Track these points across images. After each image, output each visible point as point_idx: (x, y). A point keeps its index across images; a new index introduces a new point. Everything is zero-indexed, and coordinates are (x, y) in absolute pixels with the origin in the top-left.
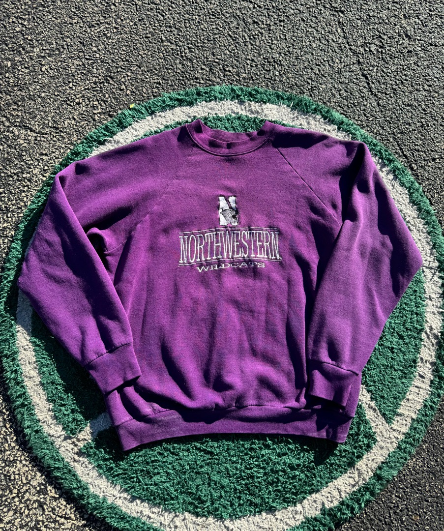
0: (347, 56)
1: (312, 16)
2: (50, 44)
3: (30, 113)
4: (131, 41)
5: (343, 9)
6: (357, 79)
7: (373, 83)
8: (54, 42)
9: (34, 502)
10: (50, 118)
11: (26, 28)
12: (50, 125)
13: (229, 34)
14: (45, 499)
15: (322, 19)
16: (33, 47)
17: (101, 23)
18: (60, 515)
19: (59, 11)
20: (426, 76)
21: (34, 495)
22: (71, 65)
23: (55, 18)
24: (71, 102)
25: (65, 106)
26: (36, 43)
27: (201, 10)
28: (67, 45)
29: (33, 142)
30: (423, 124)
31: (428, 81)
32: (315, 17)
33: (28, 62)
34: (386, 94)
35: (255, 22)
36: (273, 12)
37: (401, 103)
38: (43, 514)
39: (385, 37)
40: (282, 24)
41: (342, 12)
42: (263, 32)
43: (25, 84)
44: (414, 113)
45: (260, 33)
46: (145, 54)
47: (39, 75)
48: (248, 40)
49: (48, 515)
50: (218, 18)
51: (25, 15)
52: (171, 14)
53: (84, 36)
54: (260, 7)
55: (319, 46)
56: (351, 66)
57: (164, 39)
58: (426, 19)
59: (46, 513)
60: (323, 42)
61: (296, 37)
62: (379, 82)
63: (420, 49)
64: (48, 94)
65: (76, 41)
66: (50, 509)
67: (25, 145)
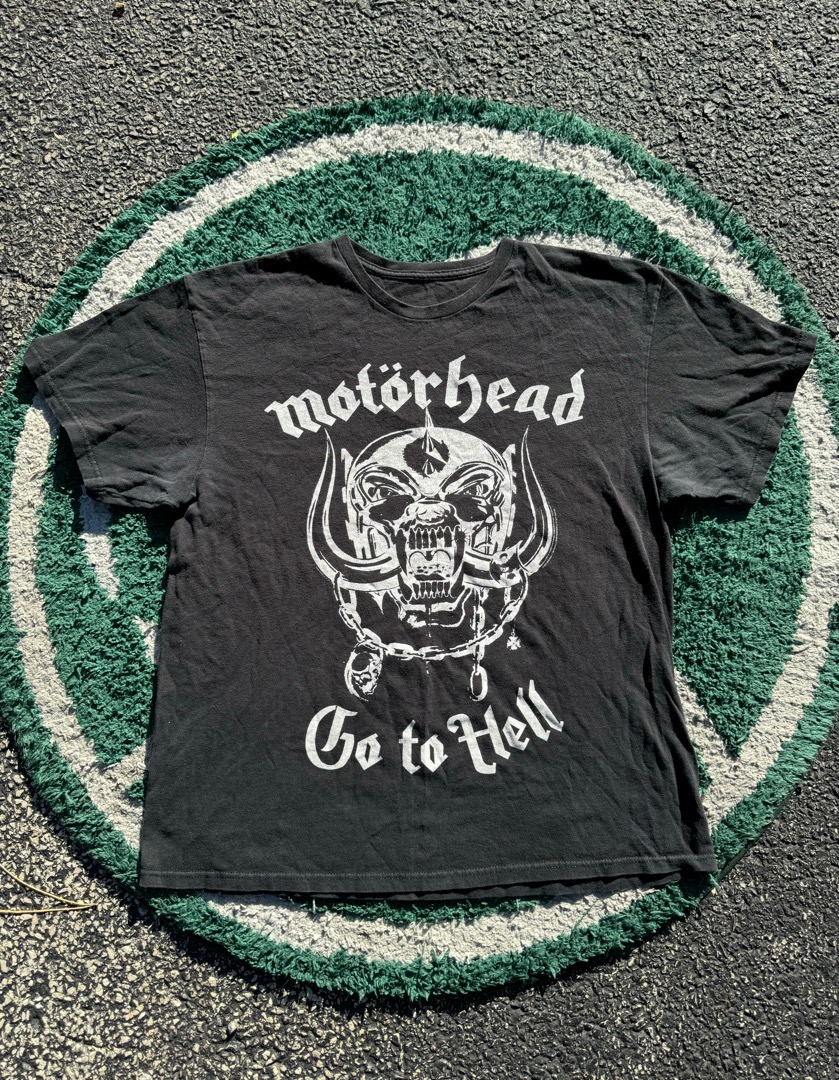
0: (655, 126)
1: (587, 47)
2: (62, 108)
3: (21, 246)
4: (222, 101)
5: (648, 31)
7: (709, 180)
8: (68, 104)
9: (22, 1010)
10: (59, 255)
11: (15, 77)
12: (61, 268)
13: (417, 85)
14: (44, 1004)
15: (605, 51)
16: (28, 116)
17: (162, 65)
18: (74, 1035)
19: (80, 43)
20: (818, 165)
21: (24, 996)
22: (101, 149)
23: (71, 56)
24: (101, 223)
25: (90, 231)
26: (33, 108)
27: (361, 36)
28: (96, 111)
29: (26, 302)
30: (811, 264)
32: (593, 48)
33: (18, 145)
35: (469, 60)
36: (508, 40)
37: (765, 221)
38: (41, 1032)
39: (734, 87)
40: (524, 62)
41: (647, 37)
42: (486, 79)
43: (12, 188)
44: (792, 240)
45: (480, 82)
46: (249, 126)
47: (40, 169)
49: (49, 1035)
50: (396, 53)
51: (14, 51)
52: (302, 45)
53: (127, 92)
54: (479, 29)
55: (600, 106)
56: (664, 147)
57: (287, 95)
58: (819, 49)
59: (47, 1032)
60: (607, 98)
61: (552, 89)
62: (721, 177)
63: (806, 110)
64: (55, 207)
65: (113, 101)
66: (55, 1025)
67: (12, 307)
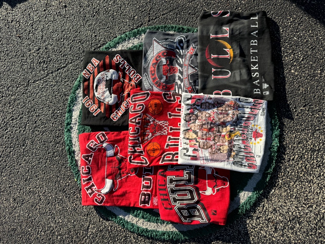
0: (49, 79)
1: (31, 95)
2: (49, 219)
3: (81, 227)
4: (46, 181)
5: (27, 81)
6: (60, 74)
7: (61, 66)
8: (48, 217)
9: (257, 221)
10: (83, 218)
11: (42, 230)
12: (86, 218)
13: (42, 135)
14: (255, 216)
15: (32, 91)
16: (51, 226)
17: (39, 195)
18: (262, 209)
19: (34, 214)
20: (57, 40)
21: (253, 221)
22: (58, 209)
23: (37, 216)
24: (75, 208)
25: (77, 211)
26: (49, 225)
27: (30, 148)
28: (49, 211)
29: (94, 225)
30: (79, 42)
31: (59, 39)
33: (58, 228)
34: (66, 60)
35: (35, 123)
36: (30, 114)
37: (70, 52)
38: (262, 217)
39: (40, 60)
40: (35, 110)
41: (29, 81)
42: (39, 118)
43: (68, 230)
44: (74, 46)
45: (40, 120)
46: (52, 174)
47: (63, 223)
48: (44, 126)
49: (262, 215)
50: (34, 140)
51: (36, 230)
52: (33, 162)
53: (45, 203)
54: (28, 121)
55: (45, 92)
56: (54, 76)
57: (45, 165)
58: (30, 41)
59: (261, 216)
60: (43, 90)
61: (41, 103)
62: (61, 63)
63: (44, 44)
64: (72, 219)
65: (47, 206)
66: (260, 214)
67: (95, 229)
